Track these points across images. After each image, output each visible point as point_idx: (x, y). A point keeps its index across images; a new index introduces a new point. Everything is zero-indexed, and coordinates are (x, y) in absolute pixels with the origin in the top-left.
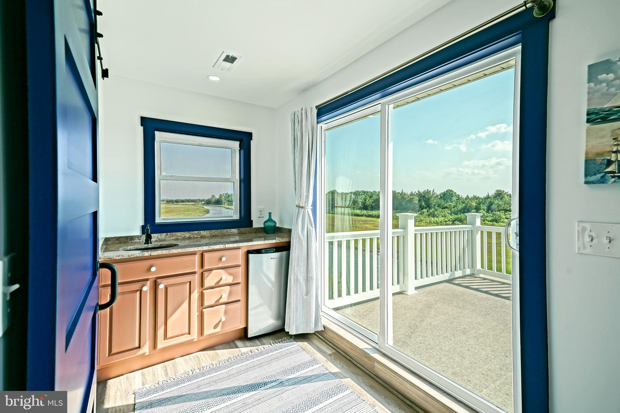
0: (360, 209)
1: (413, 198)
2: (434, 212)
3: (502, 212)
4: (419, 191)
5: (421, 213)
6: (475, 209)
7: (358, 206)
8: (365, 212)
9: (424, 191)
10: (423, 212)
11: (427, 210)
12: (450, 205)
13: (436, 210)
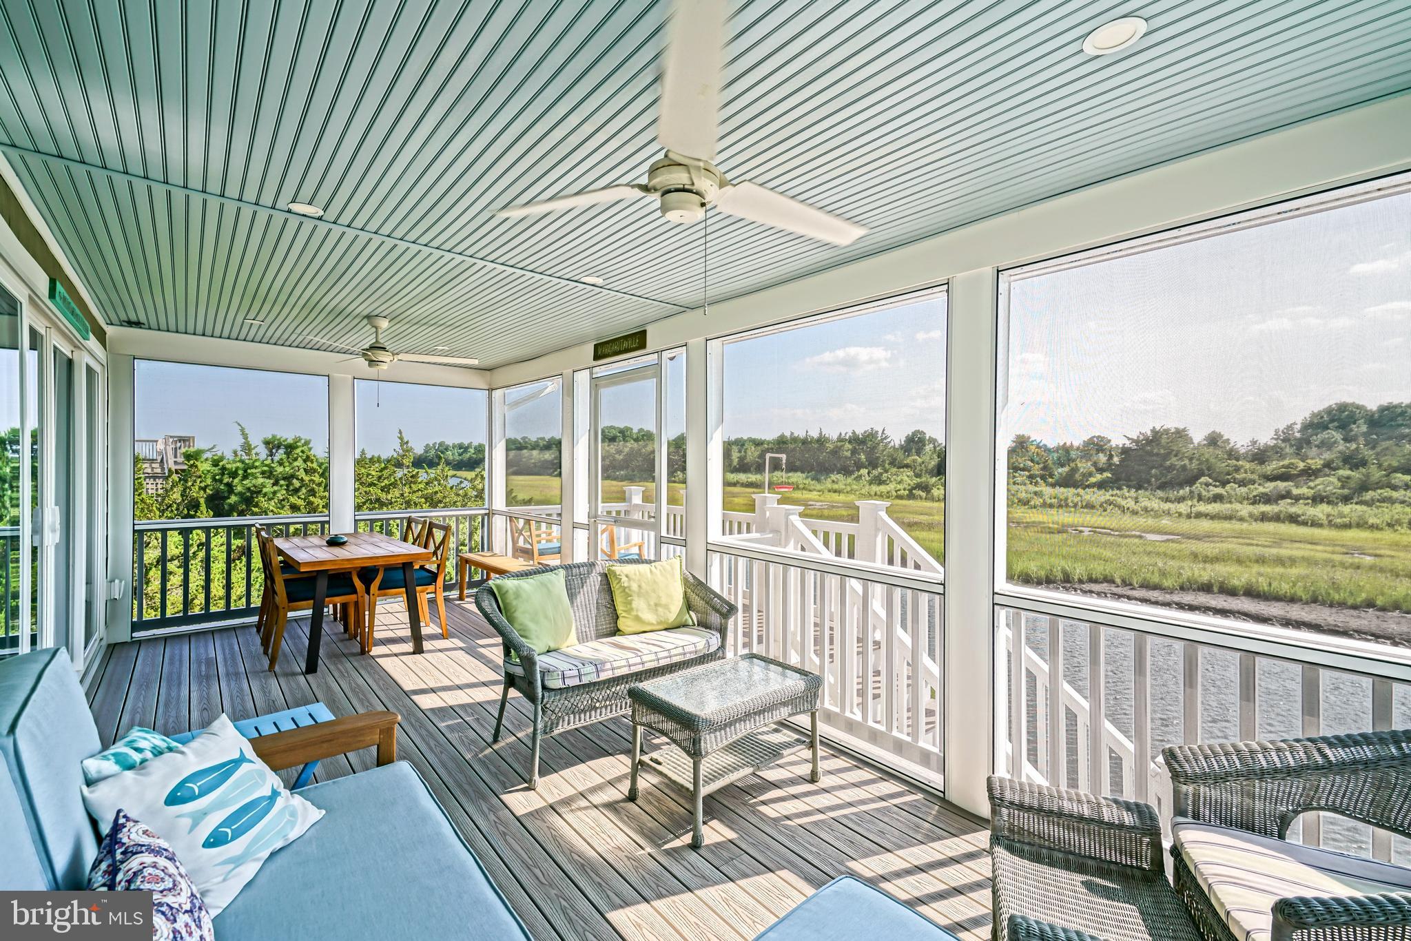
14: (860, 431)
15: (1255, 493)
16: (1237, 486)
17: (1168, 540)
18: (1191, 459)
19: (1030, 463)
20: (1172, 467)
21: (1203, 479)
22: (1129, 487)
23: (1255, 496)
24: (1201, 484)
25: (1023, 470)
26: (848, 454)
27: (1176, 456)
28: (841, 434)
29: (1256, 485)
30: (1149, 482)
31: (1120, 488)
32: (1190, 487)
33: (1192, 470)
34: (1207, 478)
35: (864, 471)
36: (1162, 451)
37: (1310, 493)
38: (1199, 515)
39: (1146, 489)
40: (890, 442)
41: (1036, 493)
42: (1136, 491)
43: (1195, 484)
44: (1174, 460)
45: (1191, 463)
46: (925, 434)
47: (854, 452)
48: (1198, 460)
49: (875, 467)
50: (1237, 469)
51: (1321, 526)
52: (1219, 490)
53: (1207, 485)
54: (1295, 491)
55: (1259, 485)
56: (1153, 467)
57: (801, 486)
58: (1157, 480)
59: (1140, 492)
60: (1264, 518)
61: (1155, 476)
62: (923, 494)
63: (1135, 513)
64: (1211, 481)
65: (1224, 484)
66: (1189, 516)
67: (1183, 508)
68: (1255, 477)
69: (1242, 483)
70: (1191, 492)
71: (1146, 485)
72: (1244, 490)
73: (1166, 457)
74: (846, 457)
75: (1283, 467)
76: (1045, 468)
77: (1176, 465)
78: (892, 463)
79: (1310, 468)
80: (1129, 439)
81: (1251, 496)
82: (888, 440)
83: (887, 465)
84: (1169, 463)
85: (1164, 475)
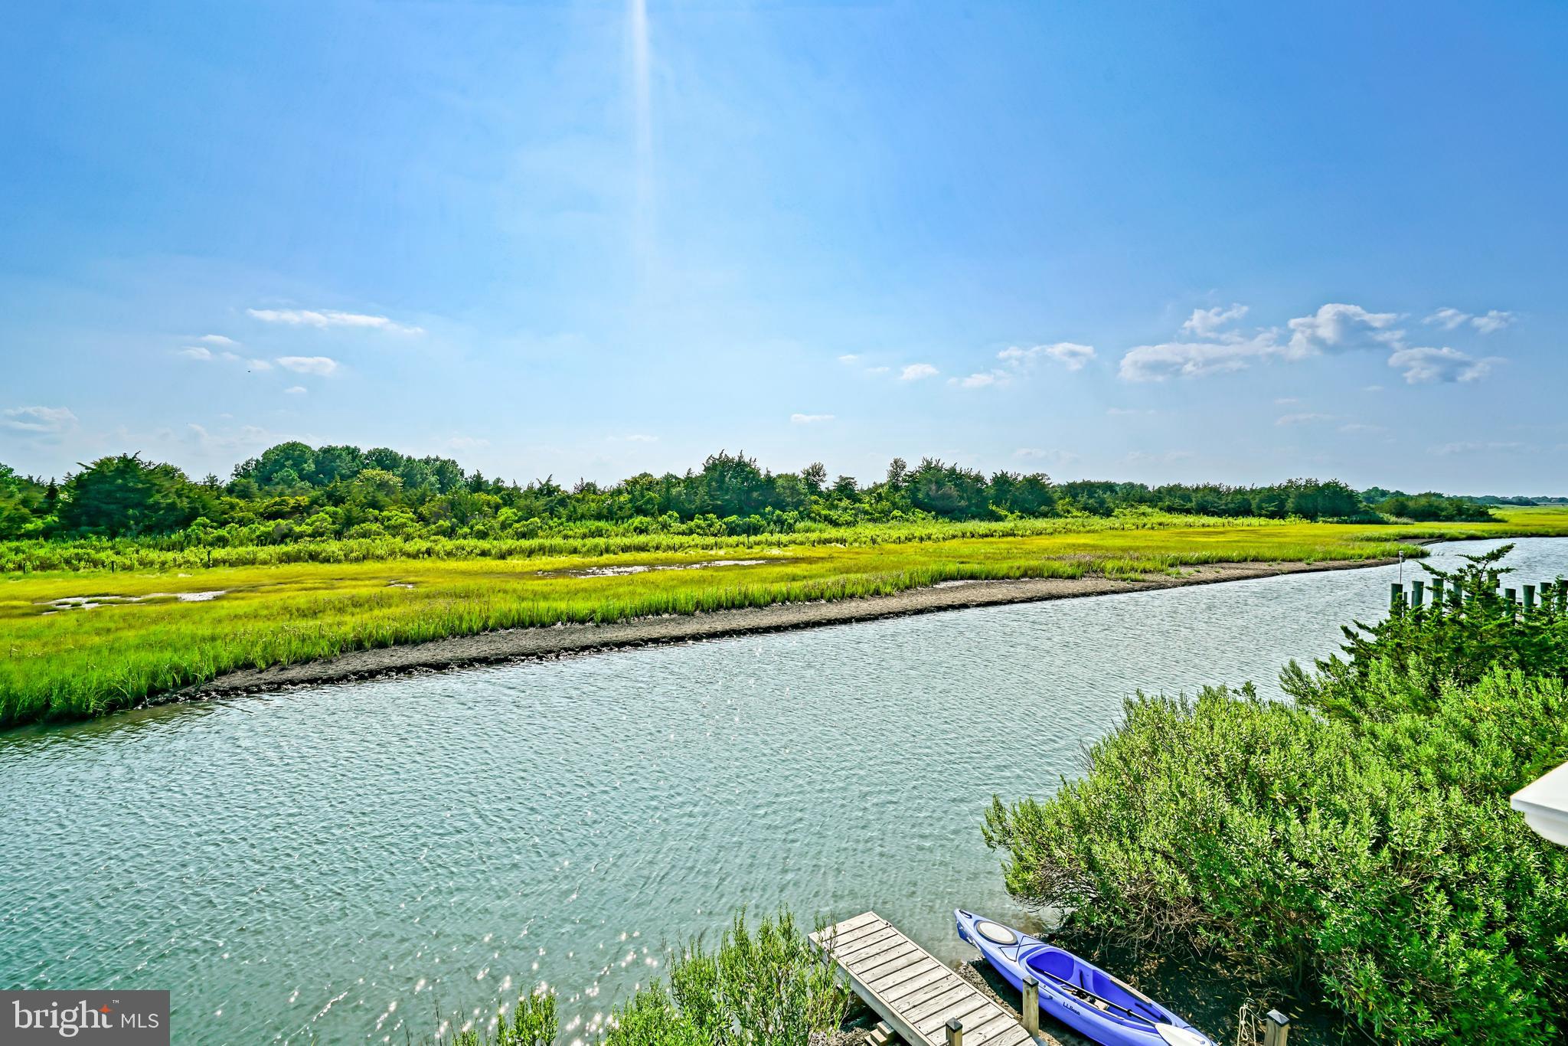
15: (258, 533)
16: (237, 526)
17: (216, 598)
20: (156, 507)
21: (200, 520)
22: (98, 534)
23: (258, 537)
24: (198, 525)
27: (158, 492)
29: (257, 525)
30: (129, 528)
31: (84, 537)
32: (185, 530)
33: (183, 510)
34: (202, 518)
36: (140, 486)
37: (309, 530)
38: (216, 563)
39: (124, 536)
42: (112, 537)
43: (190, 526)
45: (182, 502)
48: (188, 497)
50: (232, 507)
51: (338, 561)
52: (223, 532)
53: (205, 526)
54: (297, 529)
55: (260, 524)
56: (127, 507)
58: (137, 524)
59: (117, 540)
60: (288, 559)
61: (134, 518)
63: (129, 568)
64: (208, 521)
65: (223, 524)
66: (207, 566)
67: (191, 553)
68: (251, 515)
69: (242, 522)
70: (187, 536)
71: (122, 531)
72: (245, 530)
73: (147, 493)
75: (275, 504)
77: (161, 503)
79: (300, 505)
80: (84, 466)
81: (254, 536)
84: (151, 501)
85: (146, 516)
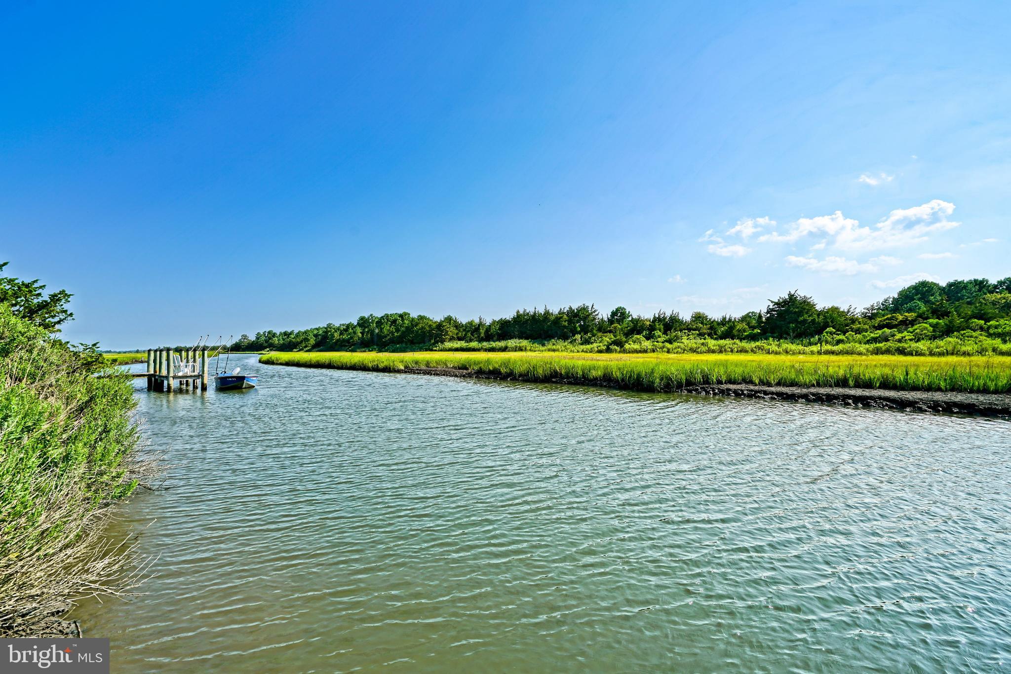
0: (480, 340)
1: (561, 317)
2: (590, 338)
3: (685, 333)
4: (571, 308)
5: (572, 341)
6: (648, 329)
7: (479, 337)
8: (485, 344)
9: (579, 307)
10: (575, 340)
11: (580, 336)
12: (615, 328)
13: (594, 335)
14: (575, 307)
15: (869, 338)
16: (854, 333)
18: (818, 315)
19: (701, 325)
20: (805, 321)
21: (828, 329)
22: (773, 337)
23: (868, 341)
24: (827, 333)
25: (695, 330)
26: (566, 324)
27: (807, 313)
28: (561, 309)
29: (868, 333)
30: (789, 335)
31: (767, 339)
32: (819, 335)
33: (819, 323)
34: (831, 328)
35: (578, 337)
36: (797, 310)
38: (828, 353)
39: (786, 339)
40: (597, 315)
41: (703, 344)
42: (779, 340)
43: (822, 333)
44: (806, 316)
45: (819, 317)
46: (625, 309)
47: (570, 321)
49: (586, 333)
52: (841, 337)
53: (831, 333)
54: (899, 335)
55: (871, 332)
56: (790, 323)
57: (528, 348)
58: (794, 331)
59: (781, 341)
60: (877, 352)
61: (792, 329)
62: (618, 349)
63: (777, 353)
64: (834, 330)
65: (844, 332)
66: (820, 353)
67: (815, 348)
68: (866, 327)
69: (858, 331)
70: (819, 339)
71: (785, 336)
72: (859, 336)
73: (800, 313)
74: (565, 326)
75: (887, 319)
76: (711, 328)
77: (807, 320)
78: (600, 330)
79: (907, 320)
80: (772, 302)
81: (866, 339)
82: (596, 313)
83: (595, 331)
84: (801, 318)
85: (799, 328)
